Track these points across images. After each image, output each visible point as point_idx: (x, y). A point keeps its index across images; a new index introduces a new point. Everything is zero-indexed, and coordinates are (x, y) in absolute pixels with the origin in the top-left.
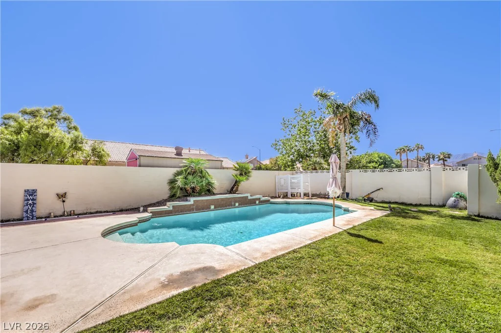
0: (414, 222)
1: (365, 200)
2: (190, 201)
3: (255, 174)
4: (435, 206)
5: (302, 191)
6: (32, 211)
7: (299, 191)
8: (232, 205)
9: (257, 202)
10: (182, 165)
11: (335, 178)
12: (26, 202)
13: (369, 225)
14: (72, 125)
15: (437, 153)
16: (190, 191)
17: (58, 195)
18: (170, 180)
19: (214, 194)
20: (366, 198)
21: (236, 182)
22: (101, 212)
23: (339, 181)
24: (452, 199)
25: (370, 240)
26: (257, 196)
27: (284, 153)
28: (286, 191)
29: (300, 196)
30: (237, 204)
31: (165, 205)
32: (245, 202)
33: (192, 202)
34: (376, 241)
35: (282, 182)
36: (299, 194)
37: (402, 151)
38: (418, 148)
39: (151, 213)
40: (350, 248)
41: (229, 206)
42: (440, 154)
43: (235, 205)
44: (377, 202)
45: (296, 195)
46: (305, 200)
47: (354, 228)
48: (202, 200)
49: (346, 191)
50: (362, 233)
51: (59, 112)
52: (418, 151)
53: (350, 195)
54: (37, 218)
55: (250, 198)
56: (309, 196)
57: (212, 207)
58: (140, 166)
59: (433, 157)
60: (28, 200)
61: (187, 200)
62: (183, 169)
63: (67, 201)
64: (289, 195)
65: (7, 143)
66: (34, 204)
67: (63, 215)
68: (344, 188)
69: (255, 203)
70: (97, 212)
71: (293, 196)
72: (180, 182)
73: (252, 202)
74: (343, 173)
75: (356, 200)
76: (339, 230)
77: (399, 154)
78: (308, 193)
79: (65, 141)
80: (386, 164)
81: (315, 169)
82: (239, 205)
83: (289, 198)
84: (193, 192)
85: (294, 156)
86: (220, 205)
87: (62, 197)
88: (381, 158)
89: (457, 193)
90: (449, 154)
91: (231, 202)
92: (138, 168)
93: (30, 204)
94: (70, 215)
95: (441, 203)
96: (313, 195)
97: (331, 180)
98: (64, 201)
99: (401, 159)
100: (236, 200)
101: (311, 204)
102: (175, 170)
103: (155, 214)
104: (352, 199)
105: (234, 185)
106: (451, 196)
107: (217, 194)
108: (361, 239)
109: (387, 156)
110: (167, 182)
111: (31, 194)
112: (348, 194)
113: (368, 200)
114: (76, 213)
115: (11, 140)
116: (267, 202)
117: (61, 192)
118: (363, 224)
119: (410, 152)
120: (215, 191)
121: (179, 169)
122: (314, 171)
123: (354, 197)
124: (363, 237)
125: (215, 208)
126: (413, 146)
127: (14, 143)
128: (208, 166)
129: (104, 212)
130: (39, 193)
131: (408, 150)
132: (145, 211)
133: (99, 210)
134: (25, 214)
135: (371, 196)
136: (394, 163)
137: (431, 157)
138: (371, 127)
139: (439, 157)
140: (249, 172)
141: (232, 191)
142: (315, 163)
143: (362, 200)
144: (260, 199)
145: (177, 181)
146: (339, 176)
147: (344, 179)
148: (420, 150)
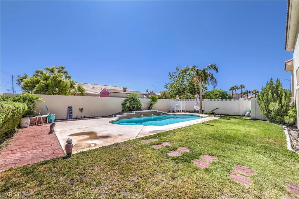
0: (228, 121)
1: (211, 113)
2: (133, 113)
3: (159, 100)
4: (241, 116)
5: (181, 109)
6: (71, 116)
7: (180, 109)
8: (150, 115)
9: (161, 114)
10: (128, 96)
11: (197, 103)
12: (69, 112)
13: (210, 121)
14: (68, 76)
15: (252, 90)
16: (132, 108)
17: (80, 109)
18: (123, 103)
19: (142, 110)
20: (211, 112)
21: (151, 104)
22: (95, 117)
23: (199, 104)
24: (247, 113)
25: (209, 125)
26: (161, 111)
27: (171, 90)
28: (174, 109)
29: (180, 112)
30: (152, 115)
31: (123, 114)
32: (156, 113)
33: (134, 113)
34: (212, 125)
35: (171, 105)
36: (179, 111)
37: (232, 89)
38: (242, 87)
39: (119, 117)
40: (203, 127)
41: (149, 115)
42: (253, 91)
43: (151, 115)
44: (216, 114)
45: (178, 111)
46: (183, 113)
47: (205, 122)
48: (138, 112)
49: (202, 109)
50: (207, 123)
51: (63, 69)
52: (242, 89)
53: (204, 111)
54: (73, 119)
55: (158, 112)
56: (184, 112)
57: (142, 116)
58: (110, 97)
59: (250, 92)
60: (69, 111)
61: (131, 112)
62: (128, 98)
63: (83, 111)
64: (175, 111)
65: (43, 85)
66: (72, 113)
67: (82, 118)
68: (201, 108)
69: (160, 114)
70: (94, 117)
71: (177, 112)
72: (128, 104)
73: (159, 114)
74: (201, 101)
75: (207, 114)
76: (198, 123)
77: (231, 90)
78: (184, 111)
79: (68, 84)
80: (224, 96)
81: (187, 99)
82: (153, 115)
83: (175, 113)
84: (133, 109)
85: (176, 92)
86: (145, 115)
87: (81, 110)
88: (221, 93)
89: (249, 110)
90: (258, 91)
91: (150, 114)
92: (109, 98)
93: (70, 113)
94: (84, 118)
95: (243, 115)
96: (187, 111)
97: (196, 104)
98: (82, 112)
99: (232, 93)
100: (152, 113)
101: (186, 115)
102: (124, 99)
103: (121, 118)
104: (205, 113)
105: (150, 106)
106: (247, 112)
107: (143, 110)
108: (207, 125)
109: (224, 92)
110: (121, 104)
111: (70, 108)
112: (203, 111)
113: (213, 113)
114: (86, 117)
115: (44, 84)
116: (165, 114)
117: (81, 108)
118: (209, 121)
119: (237, 89)
120: (142, 108)
121: (126, 98)
122: (187, 100)
123: (206, 112)
124: (207, 124)
125: (143, 116)
126: (239, 86)
127: (45, 85)
128: (139, 97)
129: (97, 117)
130: (73, 108)
131: (236, 88)
132: (115, 116)
133: (95, 116)
134: (69, 117)
135: (214, 112)
136: (228, 96)
137: (249, 92)
138: (213, 80)
139: (253, 92)
140: (156, 100)
141: (149, 108)
142: (187, 96)
143: (209, 113)
144: (162, 112)
145: (127, 104)
146: (199, 102)
147: (201, 103)
148: (243, 89)
